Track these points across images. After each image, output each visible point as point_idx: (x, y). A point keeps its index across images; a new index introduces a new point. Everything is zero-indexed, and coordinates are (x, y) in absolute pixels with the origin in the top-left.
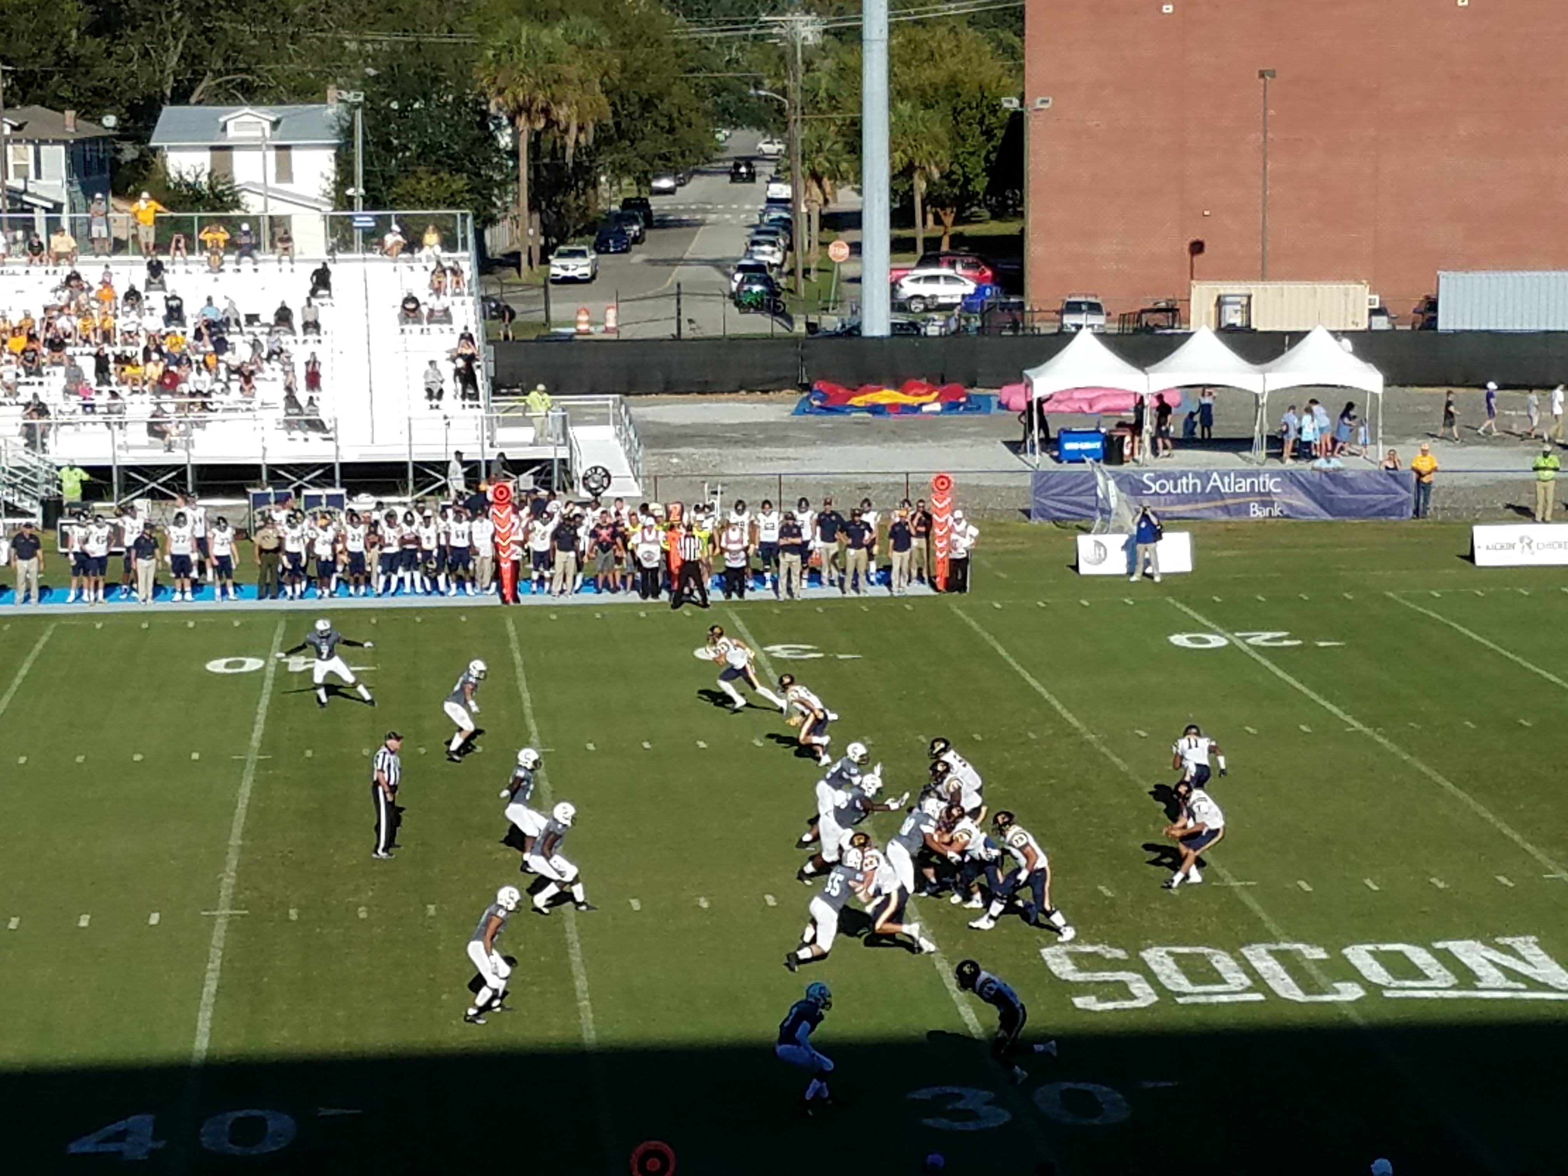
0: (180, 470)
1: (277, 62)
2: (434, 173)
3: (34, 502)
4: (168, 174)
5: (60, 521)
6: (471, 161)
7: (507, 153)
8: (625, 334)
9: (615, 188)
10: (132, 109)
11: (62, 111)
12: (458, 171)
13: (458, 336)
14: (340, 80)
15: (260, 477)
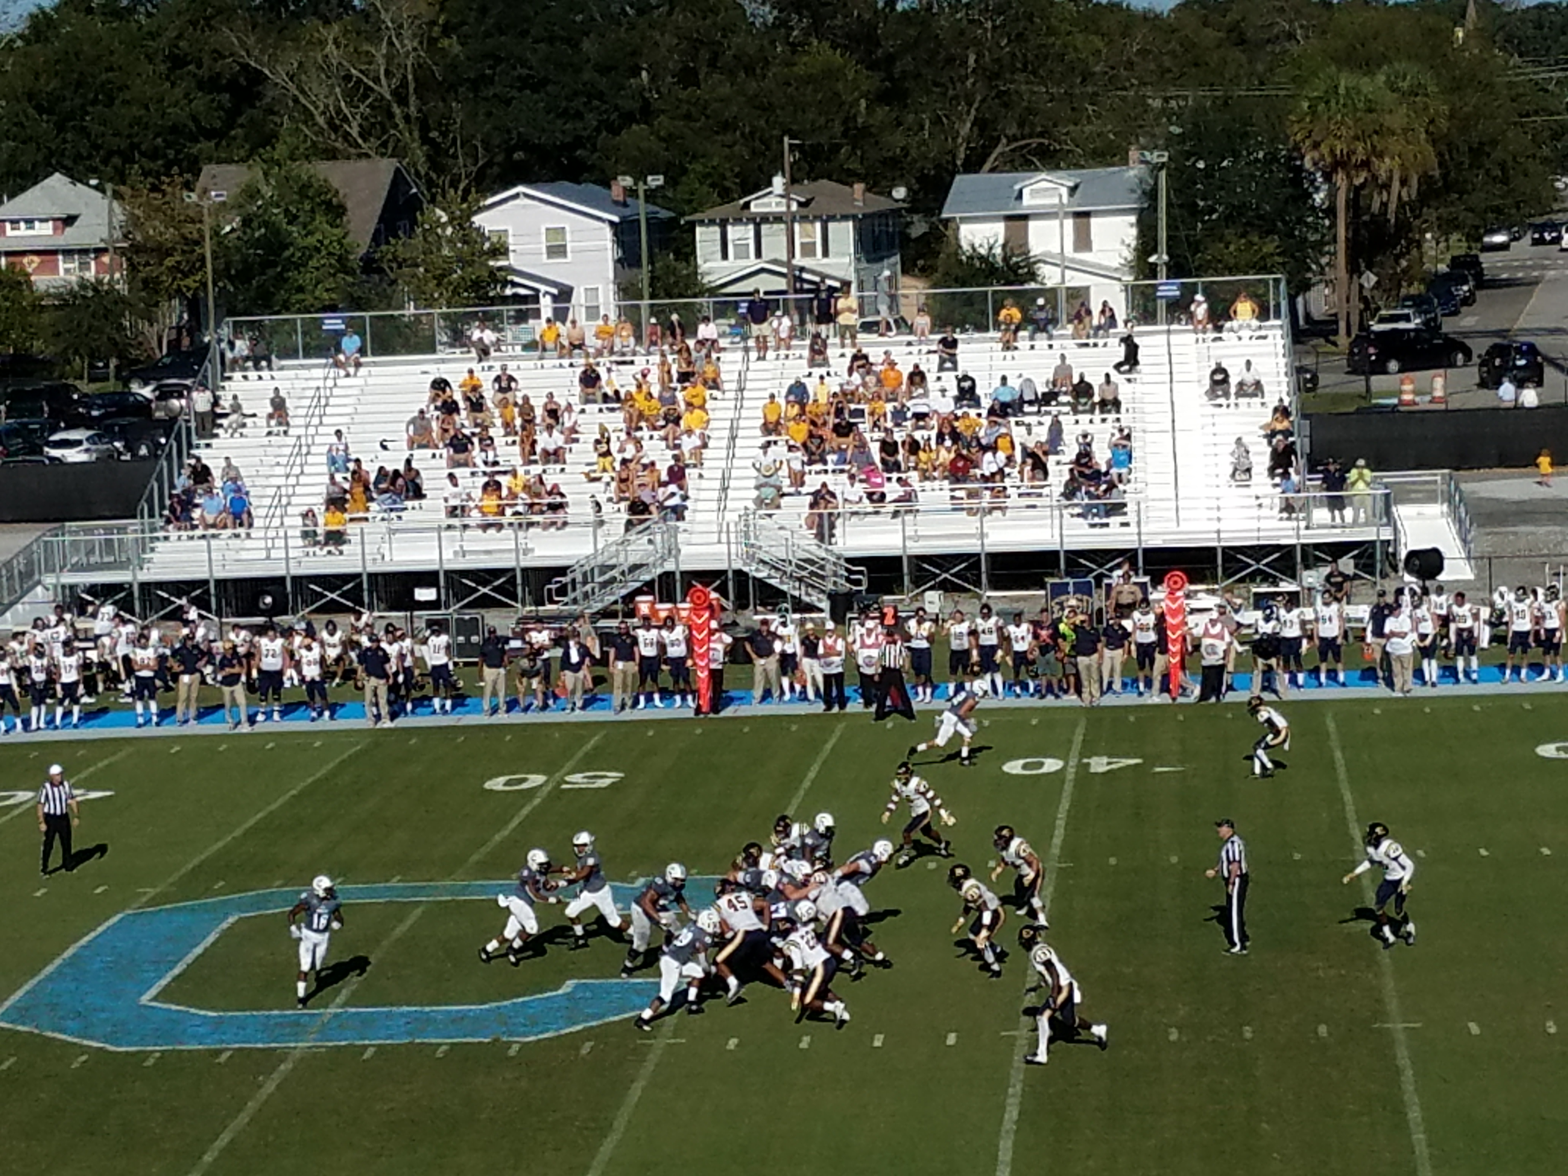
0: (972, 560)
1: (1076, 124)
2: (1243, 236)
3: (821, 596)
4: (960, 247)
5: (849, 615)
6: (1283, 221)
7: (1322, 211)
8: (1455, 404)
9: (1442, 245)
10: (922, 179)
11: (851, 185)
12: (1269, 233)
13: (1269, 411)
14: (1142, 140)
15: (1058, 566)
